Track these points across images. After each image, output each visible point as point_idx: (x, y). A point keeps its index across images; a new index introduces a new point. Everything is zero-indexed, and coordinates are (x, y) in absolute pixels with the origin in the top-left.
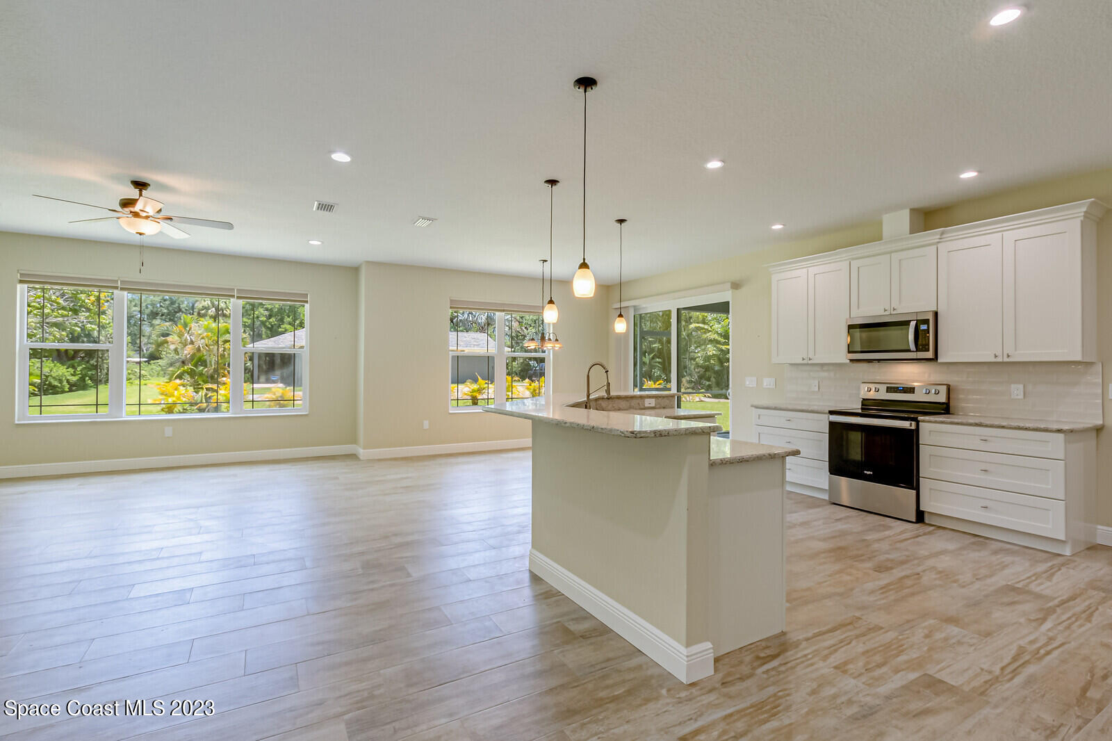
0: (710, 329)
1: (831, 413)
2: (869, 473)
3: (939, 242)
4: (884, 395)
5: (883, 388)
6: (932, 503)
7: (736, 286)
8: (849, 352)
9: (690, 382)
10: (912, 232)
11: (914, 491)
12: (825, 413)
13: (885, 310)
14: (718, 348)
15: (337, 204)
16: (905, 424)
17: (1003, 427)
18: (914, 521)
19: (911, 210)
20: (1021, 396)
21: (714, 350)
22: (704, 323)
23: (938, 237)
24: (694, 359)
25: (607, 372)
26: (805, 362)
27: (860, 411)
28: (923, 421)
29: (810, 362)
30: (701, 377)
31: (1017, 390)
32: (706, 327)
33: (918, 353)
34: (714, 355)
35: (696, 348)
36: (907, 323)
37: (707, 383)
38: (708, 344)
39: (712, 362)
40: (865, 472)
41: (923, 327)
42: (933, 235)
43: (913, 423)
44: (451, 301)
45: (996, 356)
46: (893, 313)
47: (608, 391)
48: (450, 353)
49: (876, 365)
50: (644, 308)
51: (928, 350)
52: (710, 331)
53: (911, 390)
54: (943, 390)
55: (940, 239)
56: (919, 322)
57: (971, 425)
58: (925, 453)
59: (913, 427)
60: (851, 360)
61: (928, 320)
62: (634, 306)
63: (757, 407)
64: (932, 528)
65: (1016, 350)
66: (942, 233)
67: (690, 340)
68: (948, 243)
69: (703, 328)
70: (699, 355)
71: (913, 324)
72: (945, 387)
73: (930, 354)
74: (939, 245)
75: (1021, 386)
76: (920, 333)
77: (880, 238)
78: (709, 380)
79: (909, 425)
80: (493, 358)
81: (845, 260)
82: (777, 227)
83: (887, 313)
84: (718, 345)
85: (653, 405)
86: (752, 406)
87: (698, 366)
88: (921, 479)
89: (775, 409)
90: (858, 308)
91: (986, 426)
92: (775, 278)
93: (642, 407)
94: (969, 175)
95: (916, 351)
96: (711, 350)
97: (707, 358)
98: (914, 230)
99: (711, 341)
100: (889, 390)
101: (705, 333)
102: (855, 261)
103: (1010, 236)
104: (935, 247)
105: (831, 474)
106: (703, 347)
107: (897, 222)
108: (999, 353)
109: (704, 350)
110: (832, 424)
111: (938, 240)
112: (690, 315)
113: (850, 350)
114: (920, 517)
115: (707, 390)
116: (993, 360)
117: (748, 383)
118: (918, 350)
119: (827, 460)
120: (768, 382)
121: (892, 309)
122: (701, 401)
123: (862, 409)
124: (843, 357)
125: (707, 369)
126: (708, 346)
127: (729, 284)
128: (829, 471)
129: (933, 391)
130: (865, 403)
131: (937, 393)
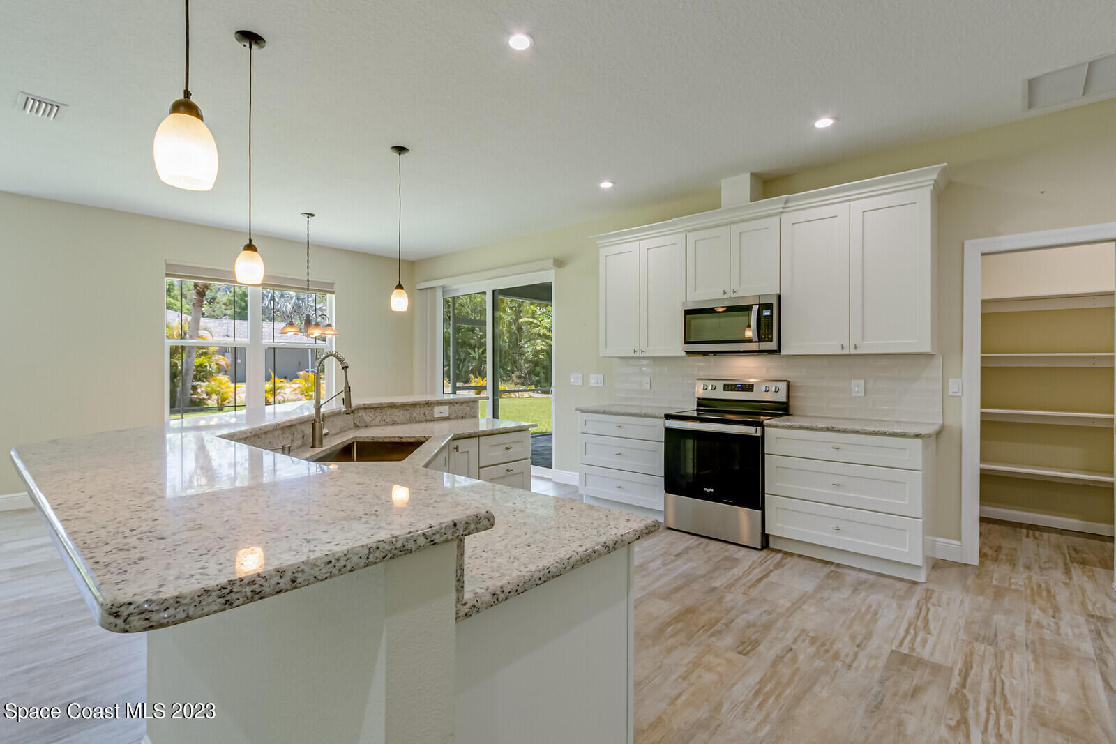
0: (539, 323)
1: (668, 417)
2: (709, 490)
3: (782, 213)
4: (721, 394)
5: (720, 385)
6: (779, 525)
7: (559, 263)
8: (686, 343)
9: (519, 377)
10: (752, 200)
11: (760, 512)
12: (660, 418)
13: (725, 293)
14: (547, 343)
16: (750, 431)
17: (857, 432)
18: (760, 548)
19: (752, 174)
20: (862, 394)
21: (543, 345)
22: (533, 318)
23: (782, 206)
24: (524, 354)
25: (345, 368)
26: (637, 355)
27: (695, 414)
28: (770, 426)
29: (642, 355)
30: (530, 373)
31: (857, 387)
32: (535, 321)
33: (760, 343)
34: (542, 349)
35: (526, 343)
36: (748, 308)
37: (536, 378)
38: (537, 339)
39: (541, 357)
40: (705, 489)
41: (766, 313)
42: (774, 204)
43: (759, 429)
44: (168, 265)
45: (843, 348)
46: (733, 296)
47: (347, 401)
48: (167, 341)
49: (711, 358)
50: (456, 289)
51: (771, 340)
52: (539, 326)
53: (749, 388)
54: (783, 386)
55: (784, 208)
56: (763, 307)
57: (821, 429)
58: (770, 463)
59: (759, 434)
60: (687, 353)
61: (772, 304)
62: (443, 287)
63: (582, 411)
64: (779, 556)
65: (863, 340)
66: (786, 202)
67: (521, 336)
68: (791, 214)
69: (532, 323)
70: (528, 349)
71: (755, 309)
72: (785, 383)
73: (772, 346)
74: (784, 217)
75: (862, 382)
76: (762, 319)
77: (717, 206)
78: (538, 376)
79: (754, 432)
80: (243, 349)
81: (681, 232)
82: (606, 185)
83: (727, 296)
84: (547, 340)
85: (446, 414)
86: (577, 409)
87: (526, 361)
88: (766, 495)
89: (604, 413)
90: (695, 290)
91: (839, 431)
92: (603, 252)
93: (430, 418)
94: (824, 123)
95: (759, 342)
96: (540, 345)
97: (537, 353)
98: (753, 198)
99: (540, 336)
100: (728, 387)
101: (534, 327)
102: (692, 233)
103: (858, 206)
104: (777, 218)
105: (667, 492)
106: (533, 342)
107: (737, 188)
108: (846, 344)
109: (533, 345)
110: (669, 431)
111: (781, 210)
112: (520, 309)
113: (687, 340)
114: (765, 542)
115: (536, 386)
116: (840, 352)
117: (573, 381)
118: (760, 340)
119: (663, 475)
120: (595, 379)
121: (732, 290)
122: (531, 397)
123: (698, 410)
124: (678, 348)
125: (536, 364)
126: (538, 341)
127: (552, 260)
128: (665, 489)
129: (773, 389)
130: (703, 403)
131: (777, 391)
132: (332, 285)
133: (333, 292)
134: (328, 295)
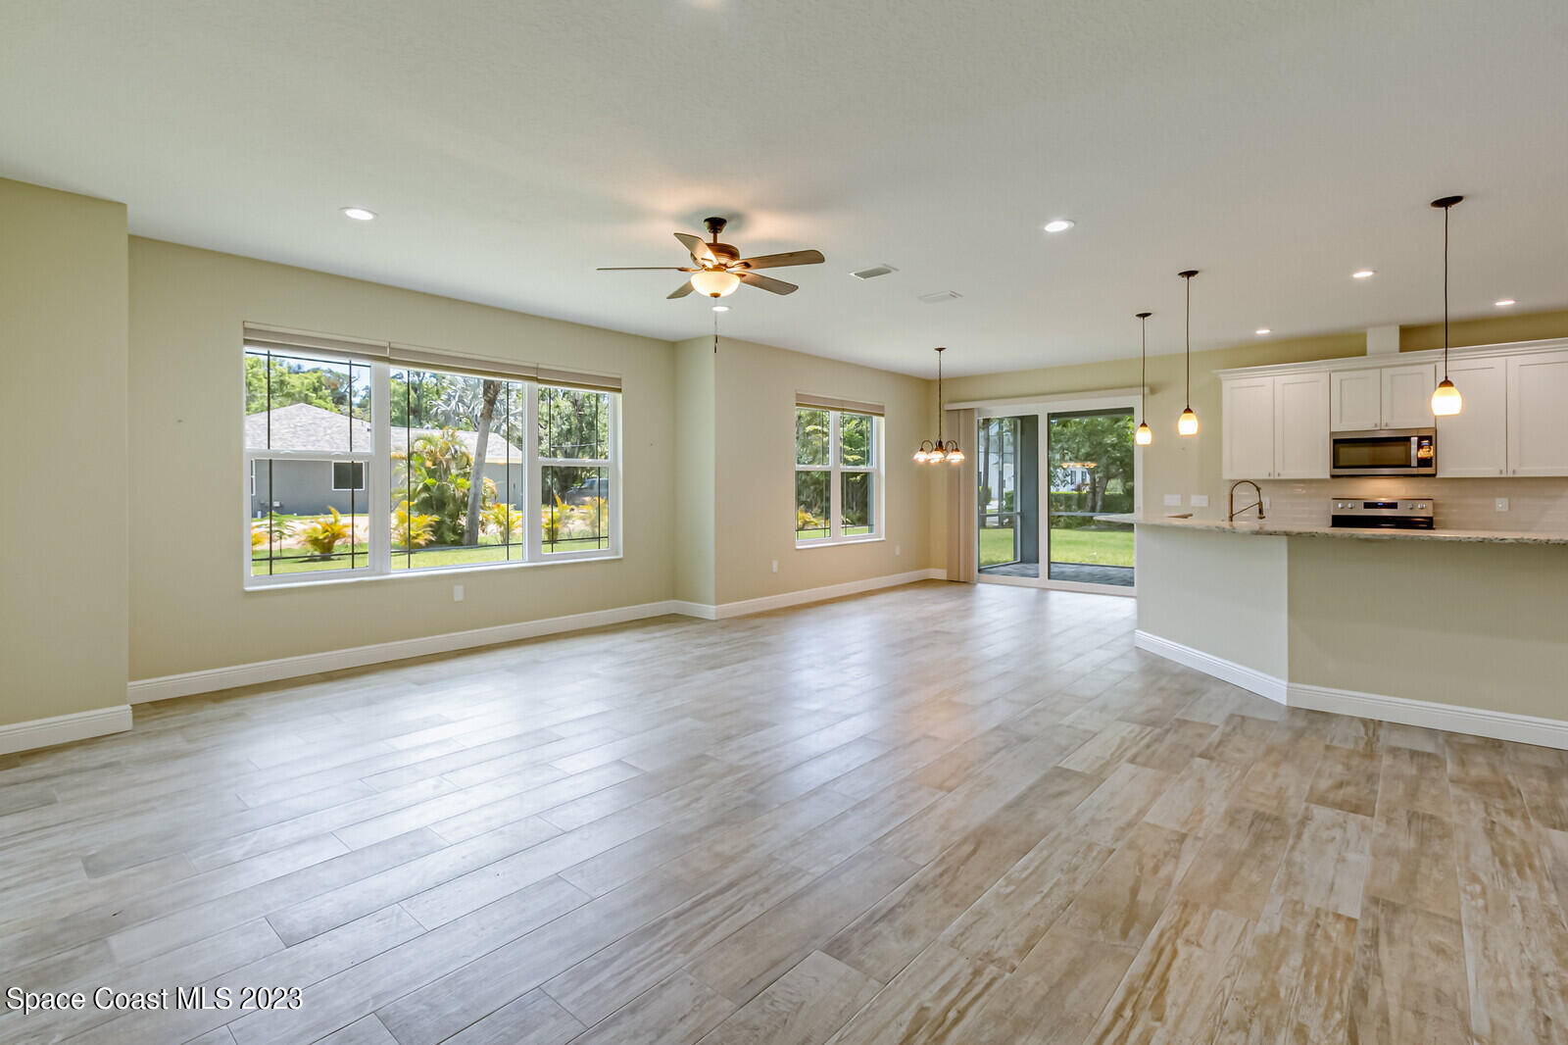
4: (1360, 511)
5: (1360, 504)
8: (1335, 467)
13: (1376, 425)
15: (897, 270)
19: (1400, 327)
20: (1505, 509)
23: (1438, 356)
29: (1278, 478)
31: (1501, 504)
33: (1420, 468)
36: (1407, 439)
42: (1430, 354)
44: (798, 395)
45: (1501, 472)
46: (1384, 428)
51: (1430, 466)
53: (1393, 505)
54: (1429, 504)
55: (1440, 358)
56: (1420, 439)
60: (1333, 476)
61: (1431, 436)
66: (1443, 353)
71: (1415, 440)
72: (1431, 502)
73: (1432, 470)
75: (1505, 500)
77: (1364, 353)
80: (829, 473)
81: (1324, 372)
82: (1264, 331)
83: (1377, 428)
90: (1340, 423)
92: (1227, 385)
94: (1506, 303)
95: (1417, 467)
98: (1402, 350)
100: (1368, 506)
102: (1336, 373)
104: (1432, 366)
108: (1503, 469)
111: (1436, 359)
117: (1168, 502)
120: (1197, 500)
121: (1384, 424)
129: (1419, 506)
131: (1423, 508)
132: (882, 408)
133: (882, 415)
134: (875, 418)
